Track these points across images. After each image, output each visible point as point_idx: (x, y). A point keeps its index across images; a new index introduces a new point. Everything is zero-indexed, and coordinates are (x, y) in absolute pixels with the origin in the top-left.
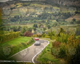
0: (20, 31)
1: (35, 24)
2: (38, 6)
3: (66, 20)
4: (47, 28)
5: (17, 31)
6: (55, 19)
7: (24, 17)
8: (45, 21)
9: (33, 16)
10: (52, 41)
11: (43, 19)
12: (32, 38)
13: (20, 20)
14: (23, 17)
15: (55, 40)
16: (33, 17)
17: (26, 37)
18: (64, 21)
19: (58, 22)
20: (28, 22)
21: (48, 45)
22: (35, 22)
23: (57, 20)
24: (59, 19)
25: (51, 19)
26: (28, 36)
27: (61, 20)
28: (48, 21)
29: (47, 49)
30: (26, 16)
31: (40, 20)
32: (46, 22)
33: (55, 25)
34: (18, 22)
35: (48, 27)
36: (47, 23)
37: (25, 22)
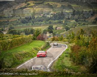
0: (33, 35)
1: (50, 25)
2: (53, 5)
4: (65, 30)
5: (29, 34)
6: (74, 19)
7: (37, 18)
8: (62, 22)
9: (47, 16)
10: (71, 45)
11: (59, 19)
13: (33, 21)
15: (74, 44)
18: (85, 21)
19: (77, 22)
20: (42, 23)
21: (66, 50)
22: (50, 23)
23: (76, 20)
24: (78, 19)
25: (69, 19)
26: (43, 40)
27: (81, 20)
28: (66, 21)
29: (65, 55)
30: (40, 17)
31: (56, 21)
32: (63, 22)
33: (74, 26)
34: (30, 24)
36: (64, 24)
37: (38, 24)
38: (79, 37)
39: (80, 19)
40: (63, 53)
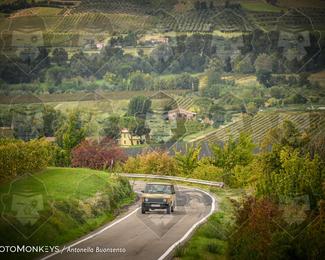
0: (53, 139)
1: (136, 95)
3: (313, 78)
4: (207, 120)
5: (34, 136)
6: (252, 72)
8: (197, 82)
9: (127, 51)
10: (236, 198)
11: (182, 69)
12: (123, 175)
13: (55, 74)
14: (70, 57)
15: (250, 191)
16: (130, 56)
17: (87, 170)
18: (304, 82)
19: (268, 86)
20: (100, 83)
21: (212, 218)
22: (139, 84)
23: (265, 78)
24: (275, 72)
26: (100, 167)
27: (287, 76)
28: (214, 80)
29: (203, 241)
30: (90, 53)
31: (168, 78)
32: (202, 84)
33: (250, 106)
34: (44, 86)
35: (210, 117)
36: (204, 93)
37: (78, 87)
38: (273, 160)
39: (283, 72)
40: (197, 233)
